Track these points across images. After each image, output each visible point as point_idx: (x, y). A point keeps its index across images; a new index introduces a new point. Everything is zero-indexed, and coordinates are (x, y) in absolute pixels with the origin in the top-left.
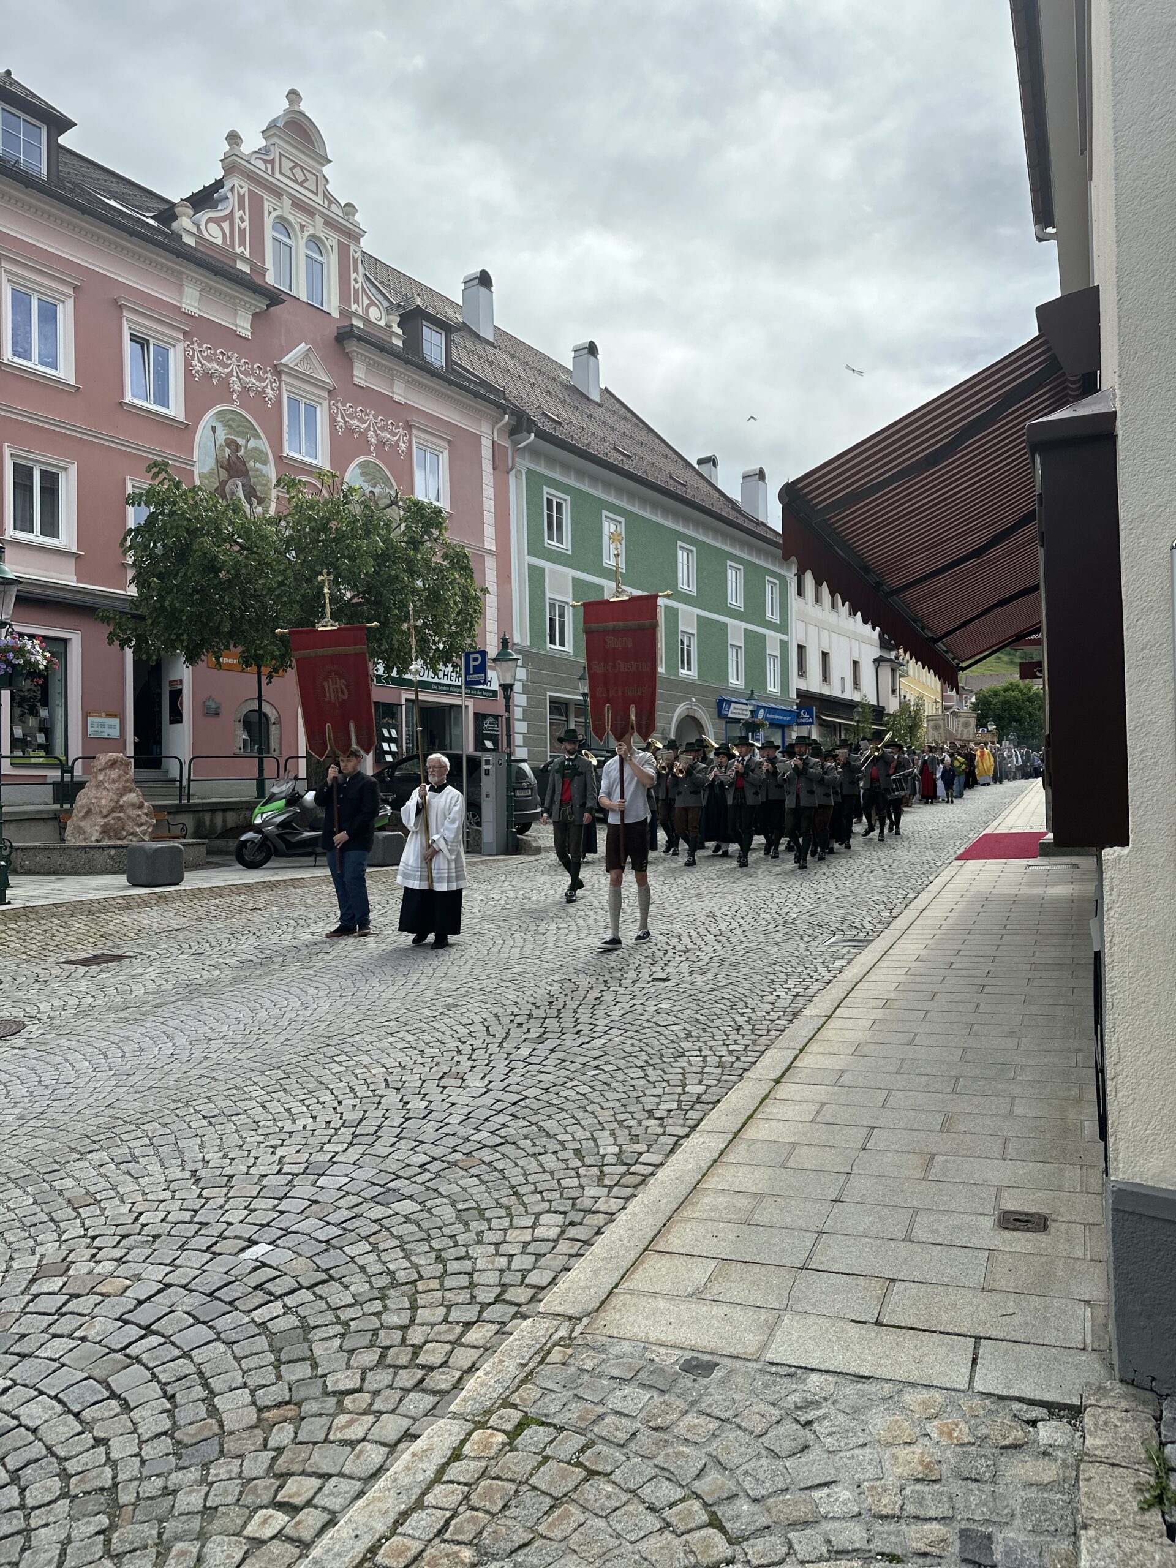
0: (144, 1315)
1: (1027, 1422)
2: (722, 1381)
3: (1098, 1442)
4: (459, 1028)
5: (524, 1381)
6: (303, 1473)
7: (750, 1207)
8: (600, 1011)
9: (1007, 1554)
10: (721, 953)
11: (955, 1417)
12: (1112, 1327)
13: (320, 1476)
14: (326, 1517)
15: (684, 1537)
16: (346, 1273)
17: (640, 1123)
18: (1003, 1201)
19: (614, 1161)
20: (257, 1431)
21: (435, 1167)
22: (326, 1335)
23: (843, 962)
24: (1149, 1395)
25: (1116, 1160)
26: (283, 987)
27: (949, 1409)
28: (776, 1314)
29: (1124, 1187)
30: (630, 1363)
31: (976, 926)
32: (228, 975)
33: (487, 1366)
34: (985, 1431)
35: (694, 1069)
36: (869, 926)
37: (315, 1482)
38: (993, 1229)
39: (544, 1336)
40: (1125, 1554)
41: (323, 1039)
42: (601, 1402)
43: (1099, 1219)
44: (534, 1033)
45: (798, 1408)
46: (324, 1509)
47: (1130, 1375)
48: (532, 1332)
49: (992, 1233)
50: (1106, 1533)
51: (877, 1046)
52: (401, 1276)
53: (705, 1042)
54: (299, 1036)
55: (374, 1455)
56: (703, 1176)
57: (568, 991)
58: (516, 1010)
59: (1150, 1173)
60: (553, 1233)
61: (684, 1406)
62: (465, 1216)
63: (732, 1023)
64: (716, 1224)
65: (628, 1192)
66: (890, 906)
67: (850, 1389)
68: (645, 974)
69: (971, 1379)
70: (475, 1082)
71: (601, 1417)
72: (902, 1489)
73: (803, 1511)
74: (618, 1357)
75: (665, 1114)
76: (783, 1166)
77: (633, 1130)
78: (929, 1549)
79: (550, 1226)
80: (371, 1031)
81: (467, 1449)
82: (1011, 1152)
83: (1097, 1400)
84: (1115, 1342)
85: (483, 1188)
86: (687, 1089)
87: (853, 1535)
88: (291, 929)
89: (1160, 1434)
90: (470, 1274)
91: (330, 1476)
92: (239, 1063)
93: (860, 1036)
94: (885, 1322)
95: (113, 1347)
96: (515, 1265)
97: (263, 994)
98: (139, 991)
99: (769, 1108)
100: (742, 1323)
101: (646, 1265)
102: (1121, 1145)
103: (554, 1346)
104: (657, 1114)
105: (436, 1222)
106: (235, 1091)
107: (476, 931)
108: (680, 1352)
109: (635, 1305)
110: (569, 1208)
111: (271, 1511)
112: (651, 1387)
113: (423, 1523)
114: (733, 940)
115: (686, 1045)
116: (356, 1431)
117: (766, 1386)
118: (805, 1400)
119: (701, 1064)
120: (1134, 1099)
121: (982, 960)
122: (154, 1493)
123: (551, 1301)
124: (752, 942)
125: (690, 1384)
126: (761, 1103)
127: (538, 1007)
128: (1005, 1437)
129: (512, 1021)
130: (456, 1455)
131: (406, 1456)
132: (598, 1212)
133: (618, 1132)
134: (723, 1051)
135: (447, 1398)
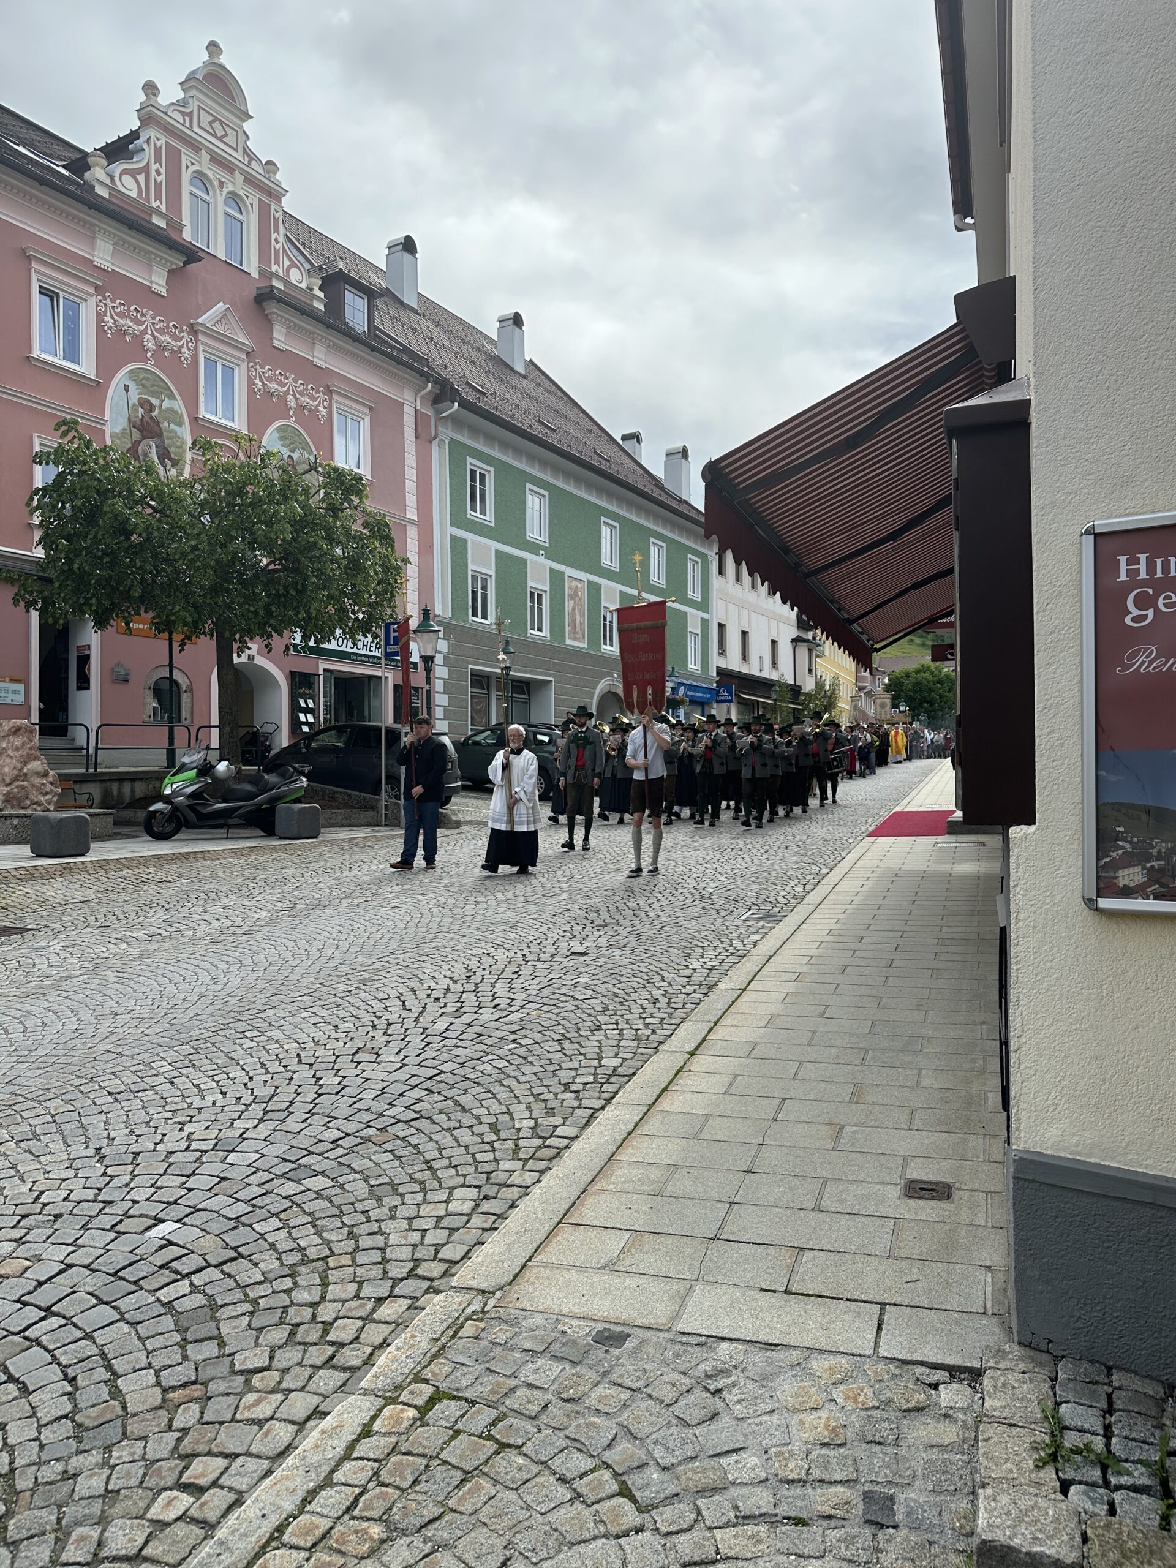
0: (43, 1297)
1: (930, 1385)
2: (634, 1352)
3: (997, 1403)
4: (374, 1003)
5: (436, 1356)
6: (209, 1453)
7: (663, 1179)
8: (517, 985)
9: (909, 1514)
10: (639, 927)
11: (861, 1382)
12: (1011, 1292)
13: (226, 1456)
14: (232, 1497)
15: (595, 1507)
16: (256, 1250)
17: (556, 1095)
18: (909, 1171)
19: (529, 1135)
20: (163, 1413)
21: (347, 1143)
22: (235, 1314)
23: (758, 937)
24: (1045, 1357)
25: (1018, 1129)
26: (193, 961)
27: (855, 1374)
28: (687, 1284)
29: (1025, 1156)
30: (543, 1336)
31: (885, 902)
32: (135, 950)
33: (398, 1342)
34: (889, 1395)
35: (611, 1042)
36: (783, 901)
37: (221, 1462)
38: (899, 1198)
39: (457, 1310)
40: (1021, 1511)
41: (233, 1014)
42: (514, 1375)
43: (999, 1187)
44: (451, 1008)
45: (708, 1377)
46: (231, 1489)
47: (1028, 1338)
48: (444, 1307)
49: (898, 1202)
50: (1003, 1491)
51: (789, 1019)
52: (312, 1252)
53: (622, 1016)
54: (209, 1011)
55: (282, 1433)
56: (618, 1148)
57: (486, 966)
58: (433, 985)
59: (1050, 1143)
60: (467, 1207)
61: (595, 1377)
62: (378, 1191)
63: (649, 997)
64: (630, 1196)
65: (543, 1165)
66: (803, 882)
67: (759, 1357)
68: (563, 947)
69: (876, 1344)
70: (390, 1057)
71: (513, 1390)
72: (808, 1453)
73: (711, 1478)
74: (531, 1330)
75: (581, 1087)
76: (696, 1137)
77: (549, 1103)
78: (833, 1512)
79: (464, 1200)
80: (283, 1006)
81: (377, 1425)
82: (917, 1123)
83: (996, 1363)
84: (1014, 1306)
85: (397, 1163)
86: (604, 1062)
87: (760, 1500)
88: (201, 902)
89: (1055, 1394)
90: (383, 1250)
91: (237, 1456)
92: (147, 1038)
93: (772, 1009)
94: (794, 1290)
95: (12, 1329)
96: (427, 1241)
97: (172, 968)
98: (42, 964)
99: (684, 1080)
100: (654, 1294)
101: (559, 1238)
102: (1024, 1115)
103: (467, 1320)
104: (573, 1088)
105: (348, 1198)
106: (142, 1067)
107: (393, 905)
108: (590, 1323)
109: (548, 1278)
110: (484, 1182)
111: (175, 1493)
112: (563, 1358)
113: (332, 1500)
114: (651, 915)
115: (603, 1019)
116: (264, 1410)
117: (677, 1356)
118: (715, 1368)
119: (618, 1037)
120: (1036, 1071)
121: (891, 934)
122: (53, 1478)
123: (464, 1275)
124: (669, 916)
125: (601, 1355)
126: (676, 1075)
127: (455, 982)
128: (908, 1401)
129: (429, 996)
130: (366, 1432)
131: (315, 1434)
132: (512, 1186)
133: (534, 1106)
134: (639, 1024)
135: (358, 1374)
